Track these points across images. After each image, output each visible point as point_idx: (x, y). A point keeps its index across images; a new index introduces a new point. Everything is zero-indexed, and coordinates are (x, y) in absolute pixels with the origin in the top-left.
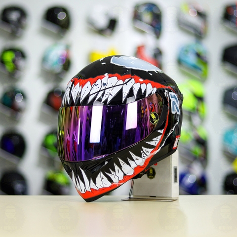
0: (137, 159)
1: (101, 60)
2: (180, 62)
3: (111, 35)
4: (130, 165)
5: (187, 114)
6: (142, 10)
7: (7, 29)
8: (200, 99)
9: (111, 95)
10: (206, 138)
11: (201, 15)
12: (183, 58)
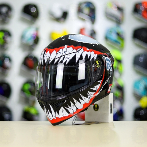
0: (85, 99)
1: (62, 37)
2: (107, 38)
3: (64, 21)
4: (80, 103)
6: (83, 6)
8: (119, 61)
9: (69, 58)
10: (123, 86)
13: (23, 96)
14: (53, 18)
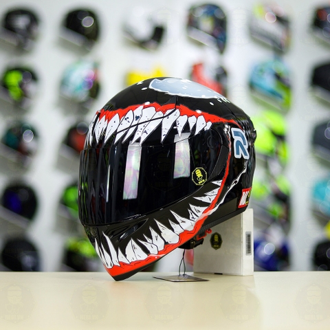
0: (183, 222)
2: (252, 86)
3: (156, 48)
4: (173, 230)
5: (263, 159)
6: (200, 13)
7: (11, 41)
8: (280, 137)
9: (145, 132)
10: (288, 193)
11: (282, 20)
12: (257, 81)
13: (65, 215)
14: (131, 39)
